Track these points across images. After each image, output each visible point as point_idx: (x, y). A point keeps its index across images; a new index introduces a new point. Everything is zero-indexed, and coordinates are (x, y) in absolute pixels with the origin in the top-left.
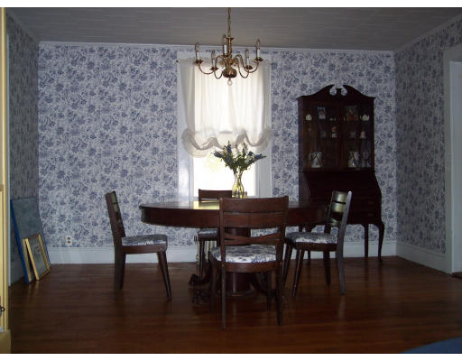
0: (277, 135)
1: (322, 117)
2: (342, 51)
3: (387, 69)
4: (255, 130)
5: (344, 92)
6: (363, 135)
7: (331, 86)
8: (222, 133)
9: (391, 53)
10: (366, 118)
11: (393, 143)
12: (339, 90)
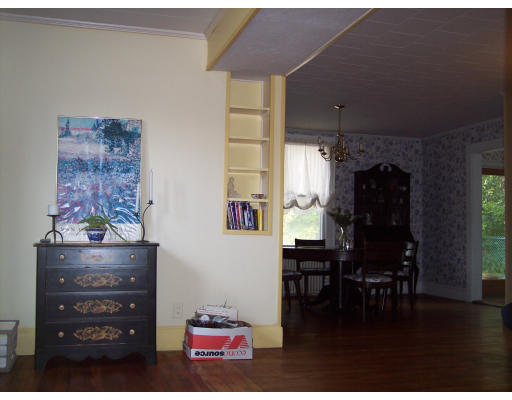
0: (338, 199)
1: (374, 187)
2: (385, 137)
3: (417, 152)
4: (324, 195)
5: (390, 169)
6: (401, 201)
7: (380, 164)
8: (299, 196)
9: (420, 140)
10: (404, 189)
11: (420, 208)
12: (386, 168)
